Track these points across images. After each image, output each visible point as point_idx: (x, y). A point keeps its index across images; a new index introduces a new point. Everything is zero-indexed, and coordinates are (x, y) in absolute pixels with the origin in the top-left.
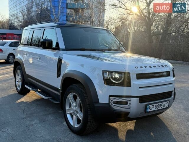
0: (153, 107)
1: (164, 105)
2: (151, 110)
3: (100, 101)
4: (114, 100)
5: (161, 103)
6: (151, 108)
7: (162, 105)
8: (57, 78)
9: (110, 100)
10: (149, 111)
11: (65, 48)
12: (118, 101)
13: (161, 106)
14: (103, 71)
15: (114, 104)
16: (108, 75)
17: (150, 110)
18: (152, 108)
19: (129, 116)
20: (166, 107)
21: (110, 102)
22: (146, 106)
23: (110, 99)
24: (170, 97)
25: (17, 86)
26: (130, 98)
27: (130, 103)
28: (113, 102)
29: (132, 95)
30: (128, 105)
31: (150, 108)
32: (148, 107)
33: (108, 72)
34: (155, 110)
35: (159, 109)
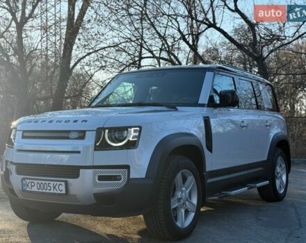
0: (33, 184)
1: (54, 187)
2: (31, 190)
5: (47, 182)
6: (30, 185)
7: (50, 186)
10: (26, 189)
20: (59, 192)
32: (24, 182)
34: (37, 190)
35: (44, 191)
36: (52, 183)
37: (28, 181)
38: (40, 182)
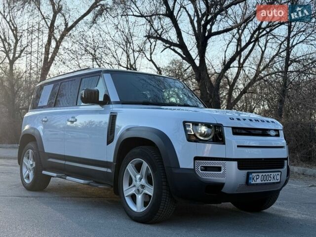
0: (258, 177)
1: (274, 178)
2: (256, 183)
3: (182, 166)
4: (201, 165)
5: (269, 174)
6: (255, 179)
7: (271, 177)
8: (107, 145)
9: (196, 165)
10: (252, 183)
11: (119, 100)
12: (206, 165)
13: (270, 179)
14: (184, 122)
15: (201, 170)
16: (191, 128)
17: (254, 182)
18: (257, 179)
19: (224, 190)
20: (276, 181)
21: (196, 167)
22: (248, 174)
23: (196, 163)
24: (282, 167)
25: (24, 177)
26: (224, 162)
27: (225, 169)
28: (199, 167)
29: (227, 157)
30: (221, 172)
31: (253, 179)
32: (250, 176)
33: (191, 124)
34: (261, 182)
35: (266, 182)
36: (272, 174)
37: (254, 174)
38: (264, 174)
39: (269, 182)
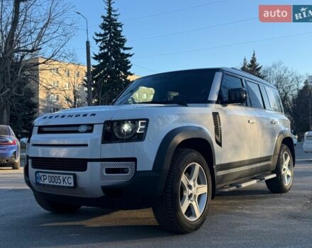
0: (45, 177)
1: (64, 180)
2: (43, 183)
5: (57, 176)
7: (60, 179)
10: (40, 182)
20: (68, 185)
31: (41, 179)
32: (37, 175)
34: (49, 183)
35: (55, 184)
36: (61, 176)
37: (41, 174)
38: (51, 175)
39: (58, 184)
